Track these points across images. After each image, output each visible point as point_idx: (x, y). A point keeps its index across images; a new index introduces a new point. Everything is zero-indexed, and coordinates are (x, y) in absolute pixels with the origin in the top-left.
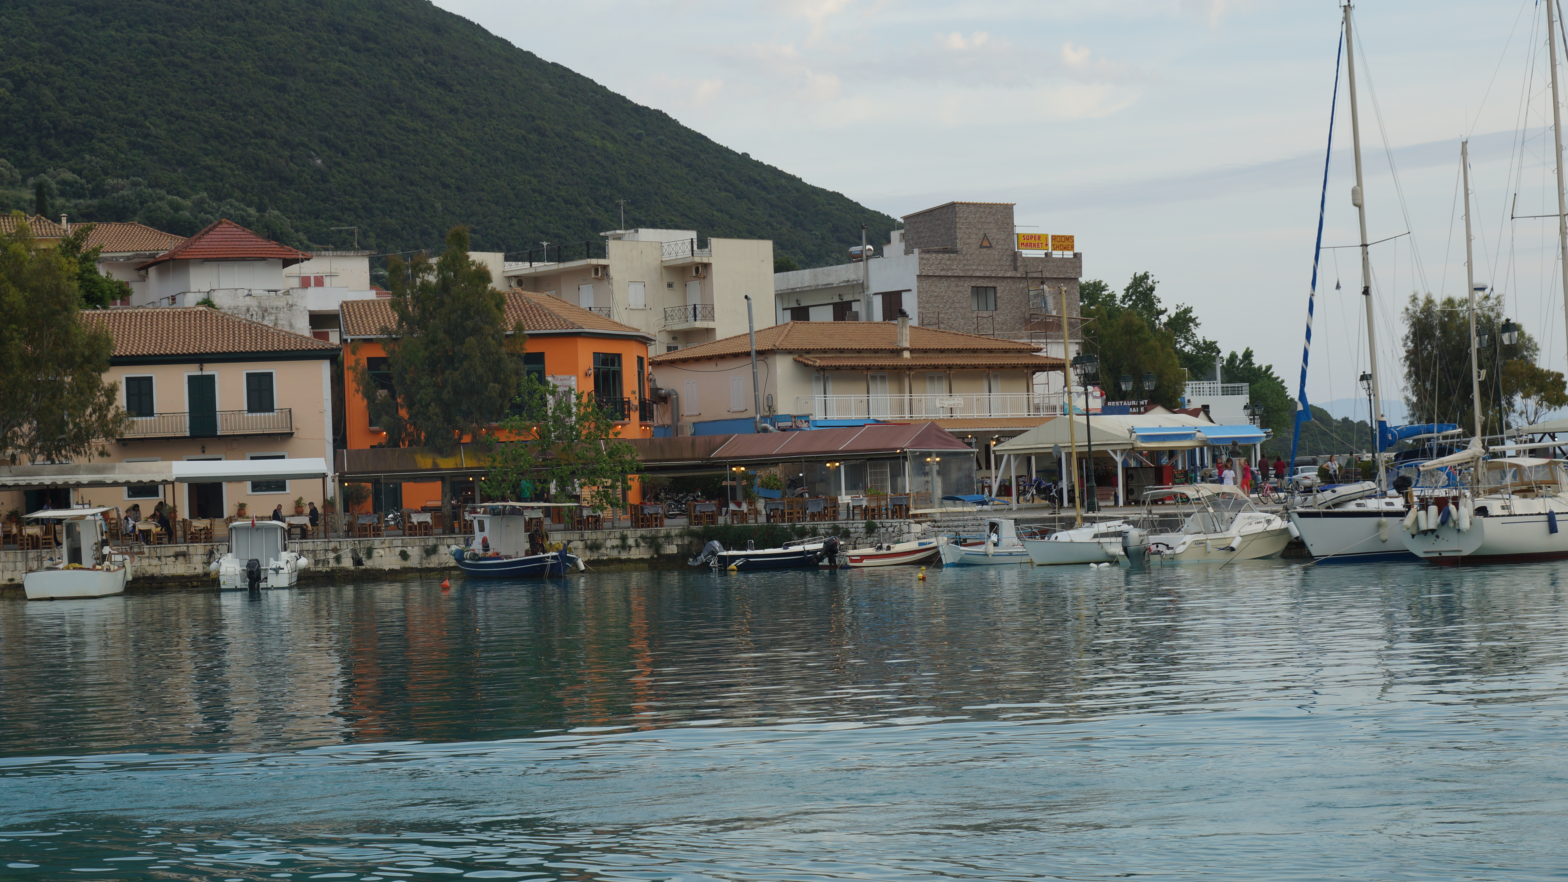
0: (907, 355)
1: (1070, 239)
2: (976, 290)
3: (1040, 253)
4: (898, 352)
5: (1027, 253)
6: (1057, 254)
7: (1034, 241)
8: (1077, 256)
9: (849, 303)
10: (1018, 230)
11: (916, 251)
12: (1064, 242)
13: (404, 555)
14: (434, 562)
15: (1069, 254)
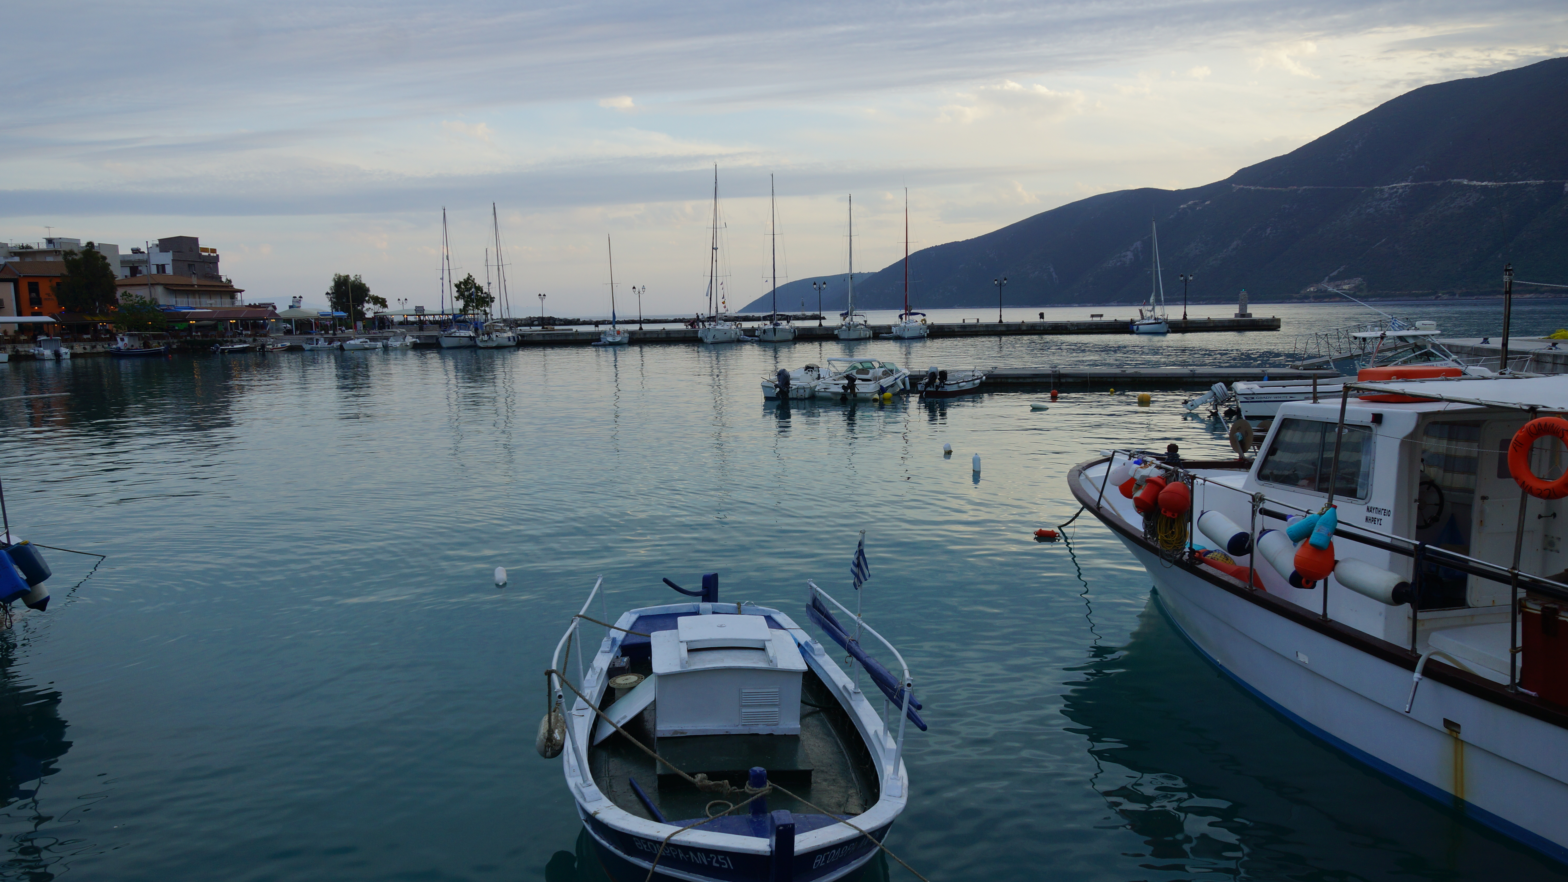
0: (196, 286)
1: (215, 250)
2: (189, 265)
3: (206, 254)
4: (193, 285)
5: (204, 254)
6: (212, 254)
7: (205, 250)
8: (218, 255)
9: (137, 267)
10: (200, 246)
11: (171, 251)
12: (214, 251)
13: (85, 348)
14: (95, 351)
15: (215, 255)
